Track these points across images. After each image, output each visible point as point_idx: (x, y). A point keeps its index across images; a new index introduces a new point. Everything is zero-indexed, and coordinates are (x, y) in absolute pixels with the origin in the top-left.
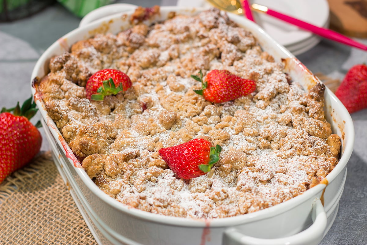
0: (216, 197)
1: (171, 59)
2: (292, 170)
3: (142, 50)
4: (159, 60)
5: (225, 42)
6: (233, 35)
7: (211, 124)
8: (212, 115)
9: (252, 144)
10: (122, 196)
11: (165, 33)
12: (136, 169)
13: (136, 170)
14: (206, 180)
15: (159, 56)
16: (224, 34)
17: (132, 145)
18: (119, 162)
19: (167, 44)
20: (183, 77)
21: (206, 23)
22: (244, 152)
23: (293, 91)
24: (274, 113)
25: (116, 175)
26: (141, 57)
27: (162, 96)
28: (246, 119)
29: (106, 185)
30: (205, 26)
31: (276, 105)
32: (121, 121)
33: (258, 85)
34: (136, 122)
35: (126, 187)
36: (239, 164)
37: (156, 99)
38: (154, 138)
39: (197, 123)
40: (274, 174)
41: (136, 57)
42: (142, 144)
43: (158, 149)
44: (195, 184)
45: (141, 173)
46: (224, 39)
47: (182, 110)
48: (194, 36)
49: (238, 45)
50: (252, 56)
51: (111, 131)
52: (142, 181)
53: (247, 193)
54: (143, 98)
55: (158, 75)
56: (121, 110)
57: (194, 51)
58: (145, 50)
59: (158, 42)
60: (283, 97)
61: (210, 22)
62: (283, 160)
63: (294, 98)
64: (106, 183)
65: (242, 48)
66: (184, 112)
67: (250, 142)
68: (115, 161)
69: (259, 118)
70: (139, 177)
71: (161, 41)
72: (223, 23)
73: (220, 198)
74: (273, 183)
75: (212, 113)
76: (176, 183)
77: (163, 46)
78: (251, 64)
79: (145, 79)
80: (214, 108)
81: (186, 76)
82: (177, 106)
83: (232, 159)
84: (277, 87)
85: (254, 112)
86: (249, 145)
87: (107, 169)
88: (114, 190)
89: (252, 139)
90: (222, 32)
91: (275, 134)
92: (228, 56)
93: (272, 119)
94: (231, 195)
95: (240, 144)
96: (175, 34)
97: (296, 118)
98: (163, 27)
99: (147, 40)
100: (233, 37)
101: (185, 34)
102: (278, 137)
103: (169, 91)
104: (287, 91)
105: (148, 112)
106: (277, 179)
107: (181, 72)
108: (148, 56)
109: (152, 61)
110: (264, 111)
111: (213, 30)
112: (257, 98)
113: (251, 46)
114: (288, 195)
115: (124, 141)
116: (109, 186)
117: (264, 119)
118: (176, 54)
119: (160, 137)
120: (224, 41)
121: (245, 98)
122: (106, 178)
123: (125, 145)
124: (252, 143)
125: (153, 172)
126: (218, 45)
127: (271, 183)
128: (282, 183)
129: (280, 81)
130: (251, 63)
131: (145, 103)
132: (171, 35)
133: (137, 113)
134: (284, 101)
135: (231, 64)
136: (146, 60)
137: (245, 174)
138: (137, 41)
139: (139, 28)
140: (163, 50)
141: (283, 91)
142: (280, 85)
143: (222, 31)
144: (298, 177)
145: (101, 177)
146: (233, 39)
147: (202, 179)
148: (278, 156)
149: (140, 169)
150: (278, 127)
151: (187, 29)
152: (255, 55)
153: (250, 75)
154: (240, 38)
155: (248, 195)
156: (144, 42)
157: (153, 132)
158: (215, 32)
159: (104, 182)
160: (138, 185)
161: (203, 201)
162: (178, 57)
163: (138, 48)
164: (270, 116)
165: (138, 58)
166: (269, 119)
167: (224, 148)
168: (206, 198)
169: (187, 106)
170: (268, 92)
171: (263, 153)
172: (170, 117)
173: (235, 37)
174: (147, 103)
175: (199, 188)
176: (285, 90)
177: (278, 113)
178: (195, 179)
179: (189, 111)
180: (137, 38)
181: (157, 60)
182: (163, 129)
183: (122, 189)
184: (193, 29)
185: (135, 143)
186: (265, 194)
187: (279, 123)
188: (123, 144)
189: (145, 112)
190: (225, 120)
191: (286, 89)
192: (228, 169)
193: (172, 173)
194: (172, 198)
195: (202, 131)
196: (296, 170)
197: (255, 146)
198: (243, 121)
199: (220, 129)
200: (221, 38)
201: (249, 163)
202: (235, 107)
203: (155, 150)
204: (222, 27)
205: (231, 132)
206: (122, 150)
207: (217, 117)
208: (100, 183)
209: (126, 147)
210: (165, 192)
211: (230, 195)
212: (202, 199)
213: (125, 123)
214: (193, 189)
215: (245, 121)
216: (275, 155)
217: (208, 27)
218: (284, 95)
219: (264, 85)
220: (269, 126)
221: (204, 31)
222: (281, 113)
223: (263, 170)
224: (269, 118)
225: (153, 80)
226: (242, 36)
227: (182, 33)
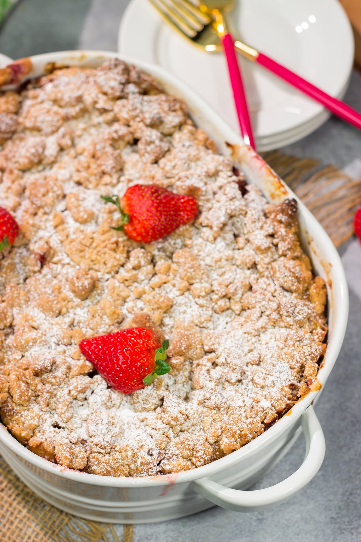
0: (173, 423)
1: (62, 149)
2: (269, 361)
3: (17, 142)
4: (46, 157)
5: (141, 125)
6: (152, 116)
7: (143, 280)
8: (143, 266)
9: (206, 310)
10: (43, 432)
11: (47, 105)
12: (54, 387)
13: (55, 389)
14: (154, 394)
15: (44, 148)
16: (138, 111)
17: (40, 343)
18: (29, 381)
19: (52, 126)
20: (86, 188)
21: (106, 89)
22: (197, 325)
23: (252, 215)
24: (230, 253)
25: (29, 401)
26: (17, 155)
27: (65, 237)
28: (192, 270)
29: (17, 419)
30: (105, 94)
31: (230, 236)
32: (15, 296)
33: (200, 203)
34: (35, 291)
35: (46, 420)
36: (194, 351)
37: (57, 243)
38: (67, 320)
39: (123, 282)
40: (245, 368)
41: (10, 156)
42: (54, 336)
43: (76, 341)
44: (140, 400)
45: (63, 394)
46: (138, 119)
47: (99, 263)
48: (90, 108)
49: (161, 127)
50: (184, 146)
51: (6, 319)
52: (66, 408)
53: (214, 411)
54: (37, 244)
55: (50, 194)
56: (10, 272)
57: (93, 131)
58: (21, 139)
59: (38, 124)
60: (238, 221)
61: (113, 88)
62: (254, 339)
63: (255, 226)
64: (17, 415)
65: (166, 131)
66: (102, 265)
67: (201, 306)
68: (23, 382)
69: (208, 261)
70: (61, 400)
71: (43, 122)
72: (134, 93)
73: (178, 423)
74: (245, 384)
75: (143, 263)
76: (112, 399)
77: (47, 129)
78: (185, 163)
79: (34, 206)
80: (144, 253)
81: (90, 186)
82: (90, 257)
83: (183, 348)
84: (229, 211)
85: (199, 251)
86: (202, 312)
87: (16, 397)
88: (30, 425)
89: (205, 302)
90: (135, 109)
91: (236, 290)
92: (149, 149)
93: (227, 260)
94: (192, 416)
95: (189, 310)
96: (60, 106)
97: (262, 259)
98: (41, 94)
99: (21, 120)
100: (152, 119)
101: (78, 108)
102: (240, 292)
103: (72, 225)
104: (243, 213)
105: (50, 269)
106: (250, 378)
107: (82, 180)
108: (28, 154)
109: (36, 160)
110: (213, 246)
111: (120, 102)
112: (201, 224)
113: (180, 127)
114: (270, 411)
115: (29, 338)
116: (22, 418)
117: (216, 262)
118: (69, 143)
119: (75, 316)
120: (139, 122)
121: (184, 227)
122: (15, 408)
123: (31, 344)
124: (204, 309)
125: (79, 390)
126: (131, 129)
127: (242, 384)
128: (258, 386)
129: (232, 199)
130: (184, 161)
131: (42, 254)
132: (55, 108)
133: (35, 272)
134: (241, 227)
135: (153, 162)
136: (26, 161)
137: (206, 374)
138: (8, 130)
139: (7, 102)
140: (47, 135)
141: (237, 213)
142: (233, 207)
143: (134, 107)
144: (278, 376)
145: (8, 406)
146: (153, 122)
147: (149, 392)
148: (245, 333)
149: (61, 386)
150: (237, 274)
151: (79, 99)
152: (187, 144)
153: (187, 189)
154: (163, 115)
155: (215, 414)
156: (18, 124)
157: (64, 310)
158: (124, 106)
159: (14, 412)
160: (62, 413)
161: (156, 429)
162: (73, 145)
163: (10, 138)
164: (224, 257)
165: (14, 157)
166: (224, 262)
167: (167, 321)
168: (160, 424)
169: (105, 253)
170: (218, 222)
171: (221, 319)
172: (85, 287)
173: (155, 119)
174: (45, 253)
175: (147, 406)
176: (241, 212)
177: (234, 249)
178: (138, 392)
179: (109, 265)
180: (7, 124)
181: (43, 157)
182: (77, 301)
183: (41, 422)
184: (88, 99)
185: (44, 338)
186: (238, 409)
187: (238, 266)
188: (27, 342)
189: (45, 270)
190: (162, 271)
191: (242, 210)
192: (180, 365)
193: (104, 384)
194: (113, 432)
195: (133, 296)
196: (275, 363)
197: (210, 312)
198: (189, 274)
199: (157, 289)
200: (134, 118)
201: (206, 348)
202: (172, 242)
203: (73, 341)
204: (135, 99)
205: (173, 294)
206: (27, 351)
207: (150, 267)
208: (9, 415)
209: (33, 345)
210: (103, 426)
211: (190, 415)
212: (155, 427)
213: (21, 298)
214: (138, 406)
215: (191, 274)
216: (241, 332)
217: (111, 96)
218: (239, 218)
219: (209, 205)
220: (225, 272)
221: (105, 102)
222: (239, 249)
223: (228, 364)
224: (223, 260)
225: (46, 205)
226: (165, 112)
227: (73, 106)
